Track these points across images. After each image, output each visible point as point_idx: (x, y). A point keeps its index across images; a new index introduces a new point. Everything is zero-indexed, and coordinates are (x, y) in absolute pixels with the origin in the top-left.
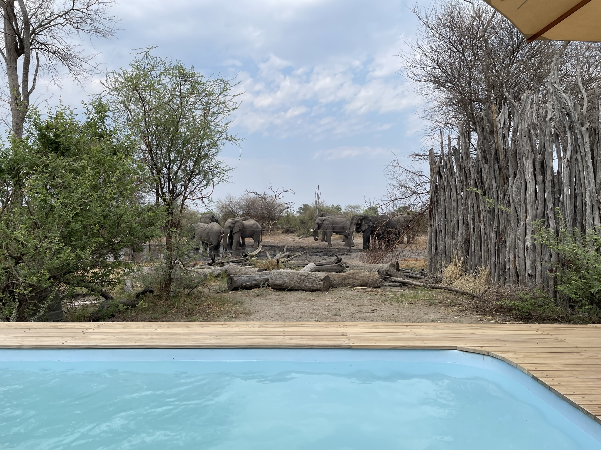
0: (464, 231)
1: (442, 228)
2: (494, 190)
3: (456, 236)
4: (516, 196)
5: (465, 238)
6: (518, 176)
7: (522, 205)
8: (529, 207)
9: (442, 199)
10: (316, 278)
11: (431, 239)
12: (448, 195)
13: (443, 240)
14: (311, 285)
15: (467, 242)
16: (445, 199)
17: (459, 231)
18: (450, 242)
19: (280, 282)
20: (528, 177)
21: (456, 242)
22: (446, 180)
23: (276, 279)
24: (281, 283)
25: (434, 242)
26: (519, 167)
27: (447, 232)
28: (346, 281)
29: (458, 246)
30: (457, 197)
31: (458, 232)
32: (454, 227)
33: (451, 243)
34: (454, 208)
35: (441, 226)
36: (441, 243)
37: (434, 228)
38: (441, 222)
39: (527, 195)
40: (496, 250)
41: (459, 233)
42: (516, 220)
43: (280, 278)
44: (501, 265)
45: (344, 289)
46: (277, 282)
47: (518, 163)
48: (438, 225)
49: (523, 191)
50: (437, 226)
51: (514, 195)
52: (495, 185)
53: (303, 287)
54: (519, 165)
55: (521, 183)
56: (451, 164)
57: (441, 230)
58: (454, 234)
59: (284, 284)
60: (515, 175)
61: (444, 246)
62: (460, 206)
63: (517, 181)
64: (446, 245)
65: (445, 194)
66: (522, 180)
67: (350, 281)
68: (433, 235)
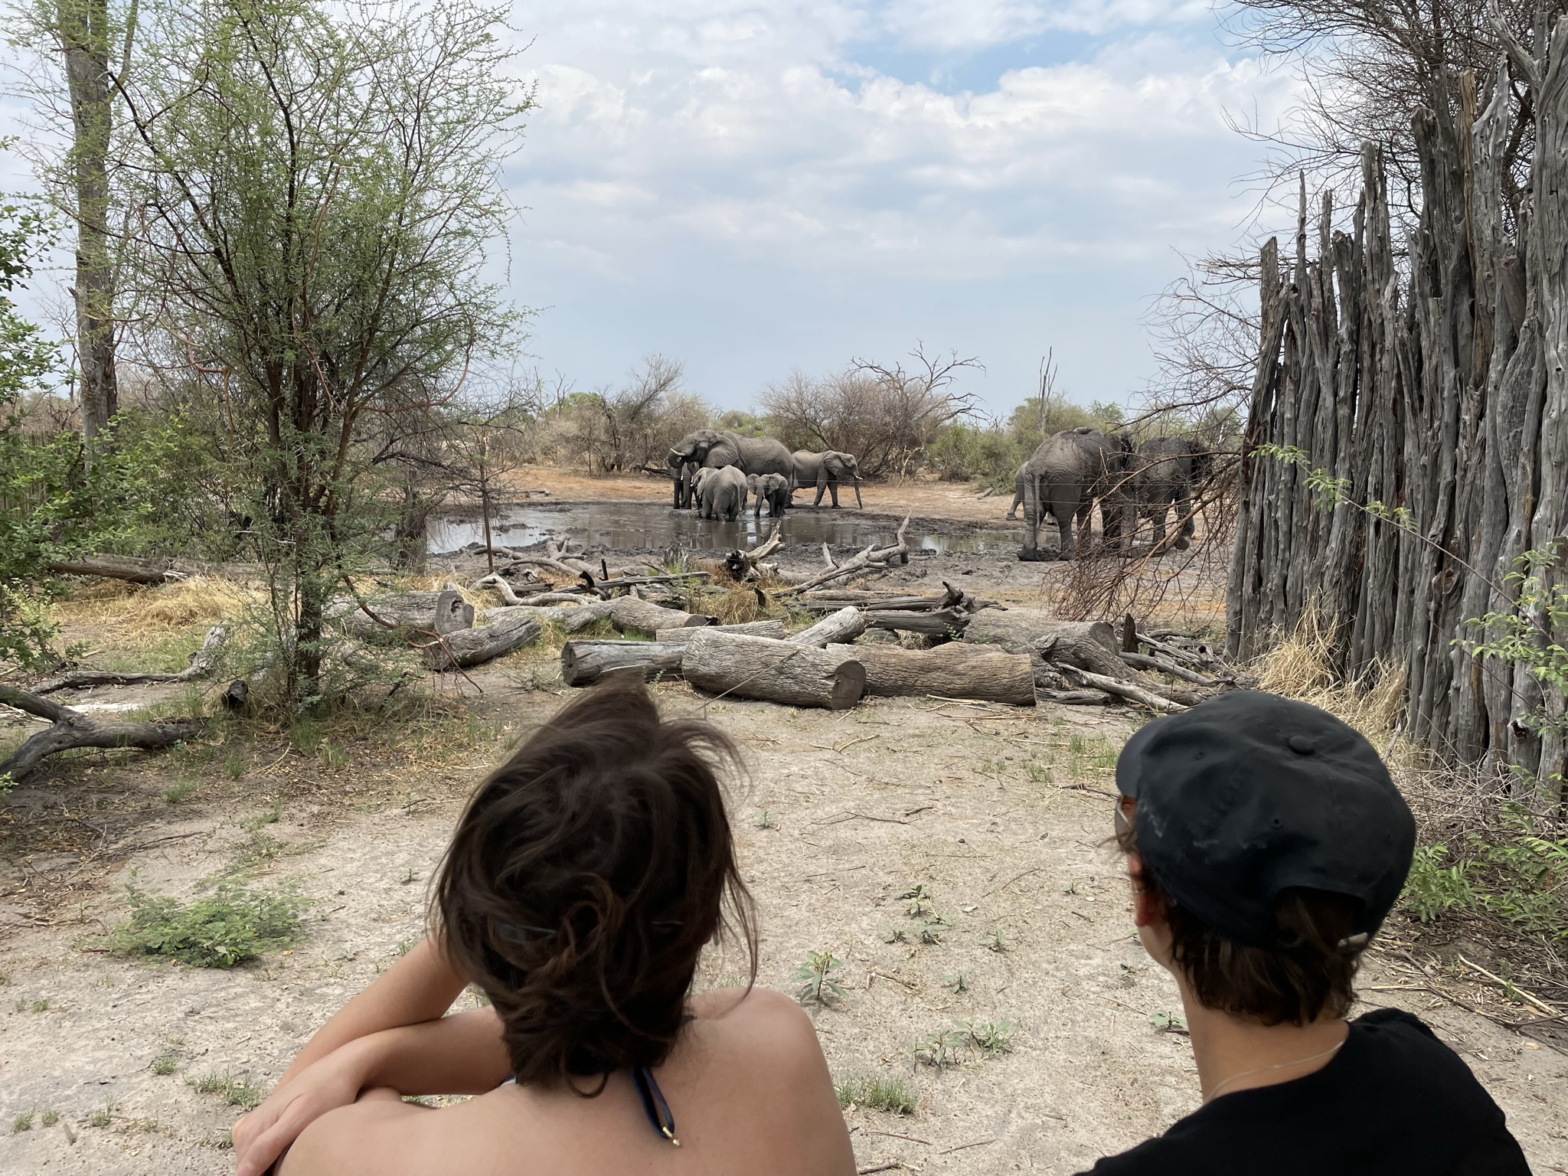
0: (1350, 531)
1: (1279, 515)
2: (1446, 394)
3: (1321, 544)
4: (1506, 425)
5: (1350, 556)
6: (1522, 346)
7: (1522, 459)
8: (1546, 469)
9: (1288, 415)
10: (814, 665)
11: (1244, 548)
12: (1308, 402)
13: (1280, 557)
14: (797, 688)
15: (1353, 567)
16: (1296, 418)
17: (1335, 530)
18: (1303, 564)
19: (711, 668)
20: (1553, 353)
21: (1321, 567)
22: (1307, 351)
23: (701, 658)
24: (713, 672)
25: (1251, 560)
26: (1529, 314)
27: (1294, 530)
28: (924, 679)
29: (1327, 578)
30: (1335, 410)
31: (1329, 532)
32: (1318, 514)
33: (1305, 568)
34: (1322, 450)
35: (1277, 507)
36: (1273, 563)
37: (1254, 513)
38: (1277, 495)
39: (1546, 422)
40: (1431, 614)
41: (1333, 536)
42: (1501, 516)
43: (712, 656)
44: (1441, 671)
45: (911, 702)
46: (703, 670)
47: (1529, 295)
48: (1270, 502)
49: (1531, 407)
50: (1265, 507)
51: (1499, 420)
52: (1452, 374)
53: (775, 692)
54: (1530, 303)
55: (1530, 373)
56: (1326, 294)
57: (1276, 522)
58: (1315, 539)
59: (722, 677)
60: (1513, 342)
61: (1280, 575)
62: (1342, 444)
63: (1515, 366)
64: (1290, 573)
65: (1298, 401)
66: (1533, 365)
67: (937, 678)
68: (1251, 535)
